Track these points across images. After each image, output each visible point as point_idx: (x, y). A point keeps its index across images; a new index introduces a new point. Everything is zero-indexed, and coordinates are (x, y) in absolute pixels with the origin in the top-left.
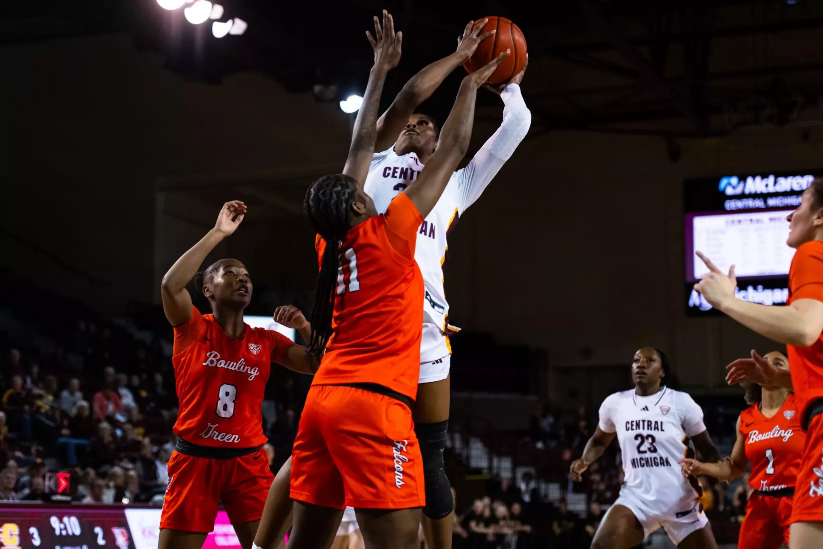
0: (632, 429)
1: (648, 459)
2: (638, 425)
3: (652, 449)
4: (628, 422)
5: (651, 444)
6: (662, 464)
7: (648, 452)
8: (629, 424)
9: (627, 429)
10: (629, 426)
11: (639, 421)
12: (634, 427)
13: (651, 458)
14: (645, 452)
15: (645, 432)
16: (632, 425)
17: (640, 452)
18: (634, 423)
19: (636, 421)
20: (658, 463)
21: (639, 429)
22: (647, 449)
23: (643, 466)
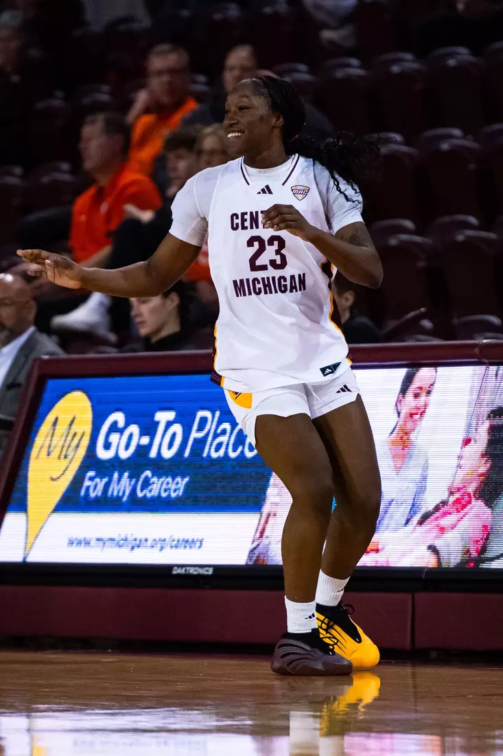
0: (244, 228)
1: (268, 278)
2: (254, 220)
3: (279, 262)
4: (234, 216)
5: (278, 252)
6: (293, 288)
7: (269, 267)
8: (237, 218)
9: (234, 228)
10: (239, 221)
11: (257, 213)
12: (247, 224)
13: (273, 278)
14: (264, 268)
15: (266, 233)
16: (244, 220)
17: (254, 268)
18: (247, 217)
19: (251, 213)
20: (285, 286)
21: (257, 227)
22: (268, 263)
23: (258, 293)
